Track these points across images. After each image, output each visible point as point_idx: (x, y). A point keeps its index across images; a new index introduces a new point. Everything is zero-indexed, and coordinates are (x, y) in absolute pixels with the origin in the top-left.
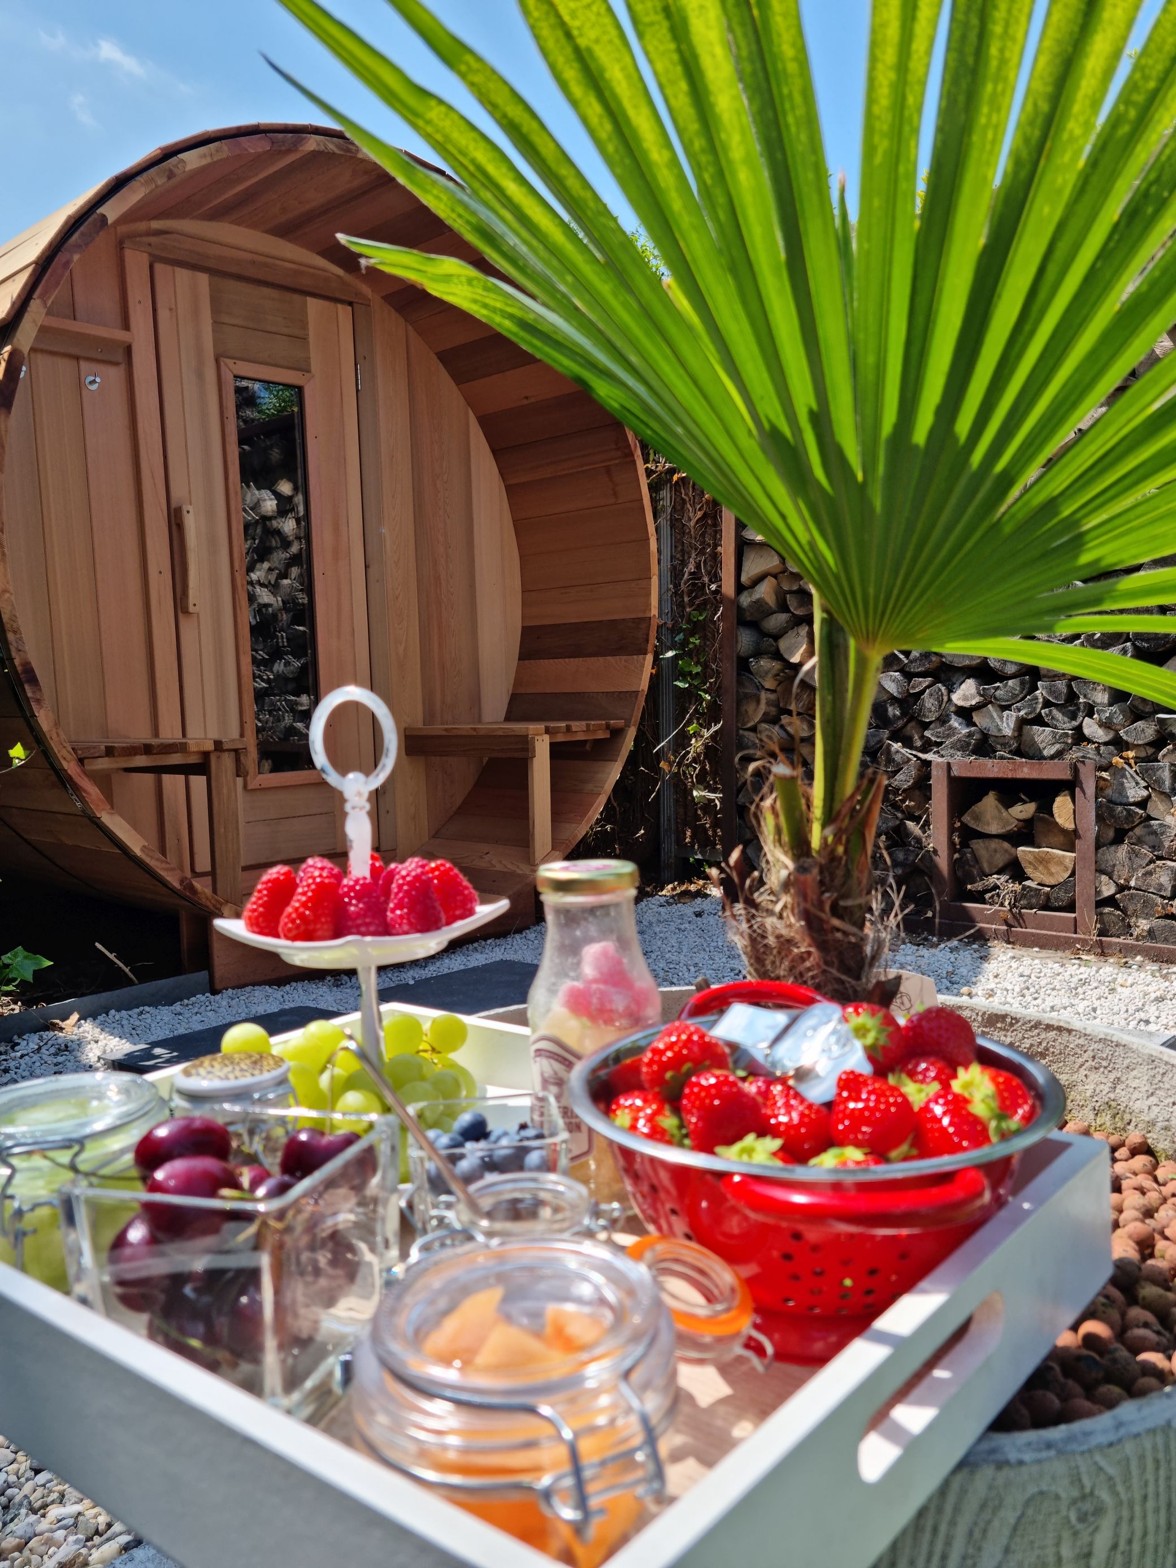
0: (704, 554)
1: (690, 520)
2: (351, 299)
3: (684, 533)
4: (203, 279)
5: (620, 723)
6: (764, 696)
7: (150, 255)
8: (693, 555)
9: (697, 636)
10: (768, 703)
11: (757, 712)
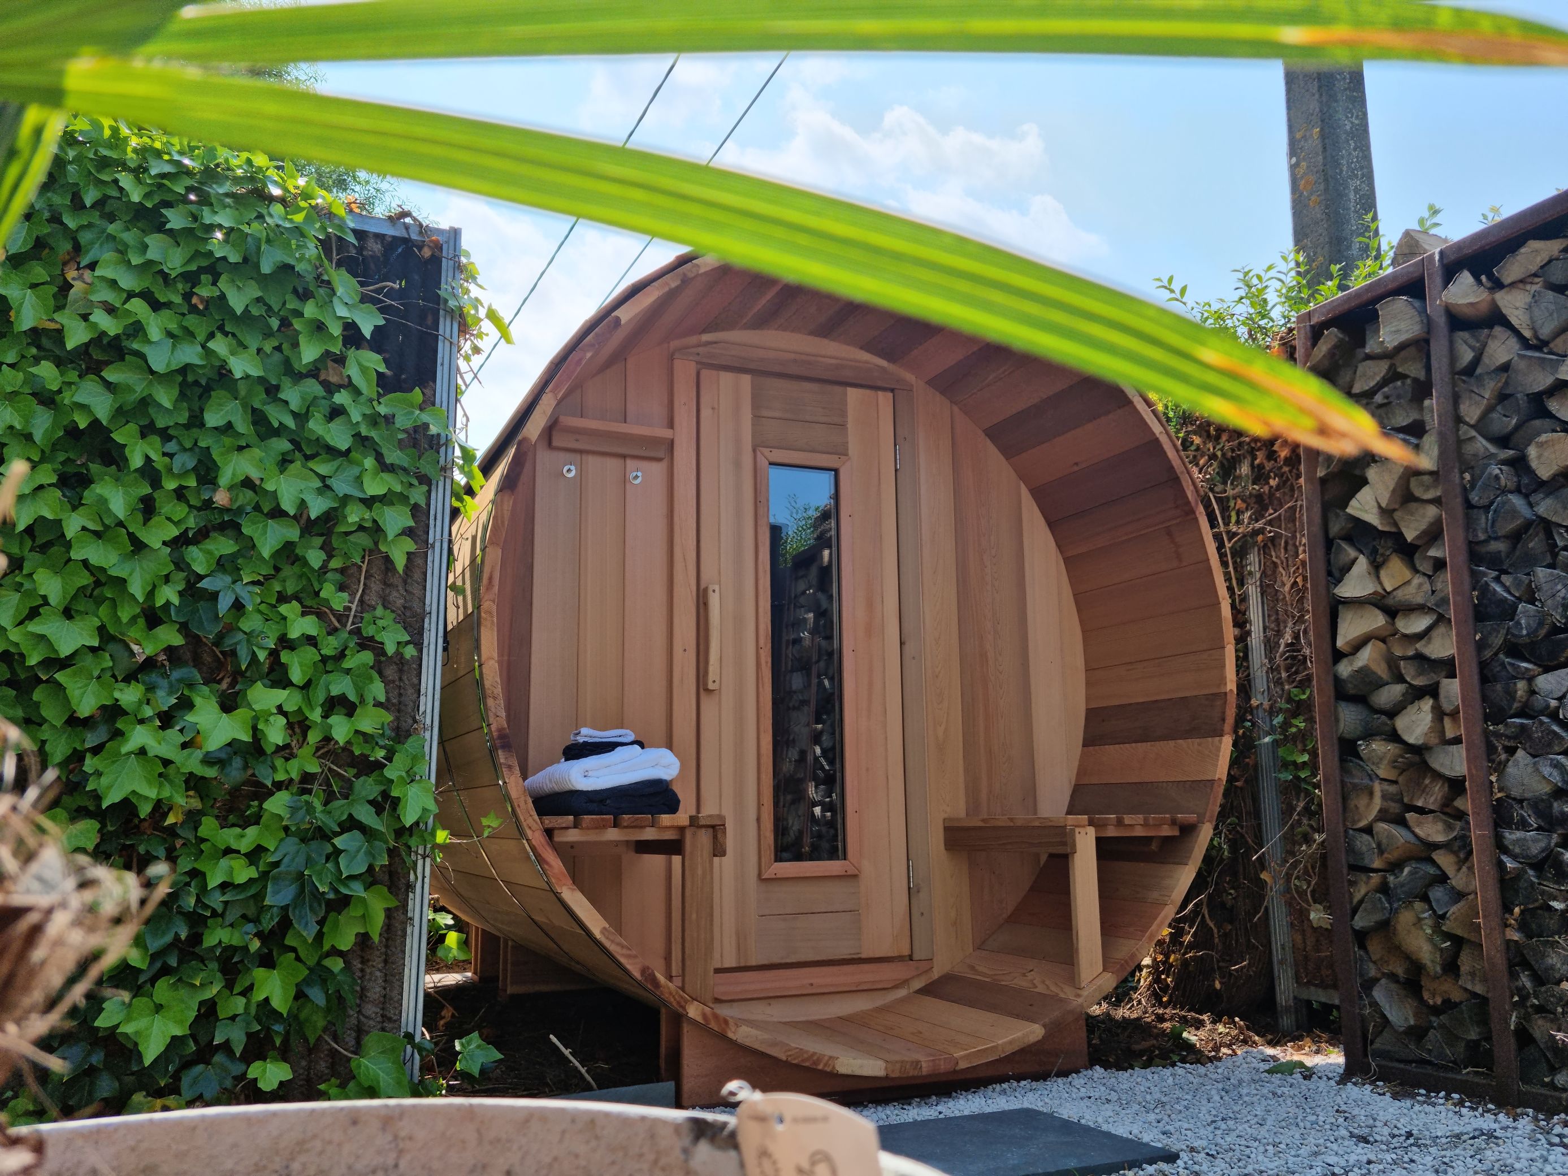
0: (1304, 622)
1: (1284, 585)
2: (893, 387)
3: (1277, 600)
4: (746, 379)
5: (1192, 818)
6: (1377, 787)
7: (697, 363)
8: (1290, 624)
9: (1301, 718)
10: (1384, 797)
11: (1369, 809)
